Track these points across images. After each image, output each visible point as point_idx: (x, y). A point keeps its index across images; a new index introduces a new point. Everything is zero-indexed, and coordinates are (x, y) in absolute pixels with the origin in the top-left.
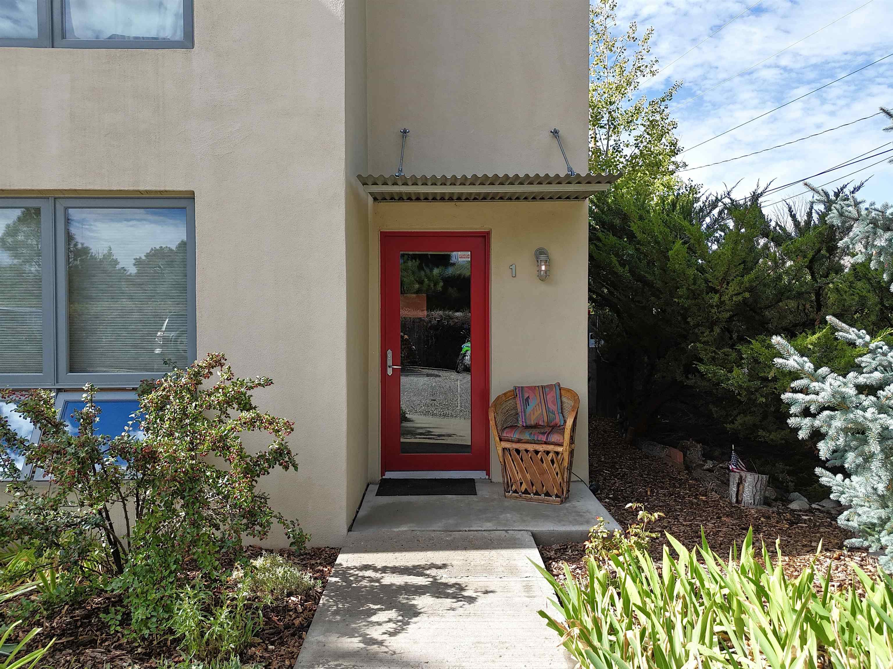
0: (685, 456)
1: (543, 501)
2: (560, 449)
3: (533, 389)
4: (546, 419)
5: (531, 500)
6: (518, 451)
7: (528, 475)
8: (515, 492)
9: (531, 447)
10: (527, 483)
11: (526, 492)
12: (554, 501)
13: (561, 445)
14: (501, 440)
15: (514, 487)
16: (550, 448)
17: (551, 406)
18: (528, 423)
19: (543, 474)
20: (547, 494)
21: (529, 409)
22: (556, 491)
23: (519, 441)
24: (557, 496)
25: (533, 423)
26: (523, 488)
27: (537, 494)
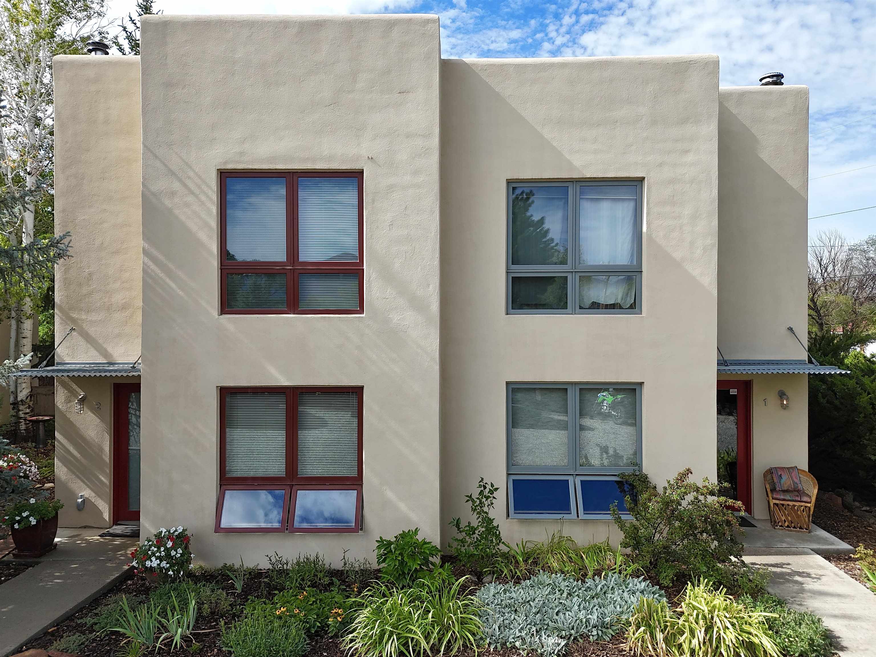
0: (842, 500)
1: (798, 531)
2: (809, 505)
3: (782, 469)
4: (793, 487)
5: (791, 531)
6: (783, 505)
7: (789, 518)
8: (781, 526)
9: (791, 503)
10: (788, 522)
11: (788, 526)
12: (804, 532)
13: (810, 503)
14: (773, 499)
15: (780, 524)
16: (803, 504)
17: (796, 480)
18: (783, 489)
19: (798, 517)
20: (801, 528)
21: (783, 481)
22: (805, 526)
23: (784, 500)
24: (806, 529)
25: (785, 489)
26: (786, 524)
27: (794, 527)
